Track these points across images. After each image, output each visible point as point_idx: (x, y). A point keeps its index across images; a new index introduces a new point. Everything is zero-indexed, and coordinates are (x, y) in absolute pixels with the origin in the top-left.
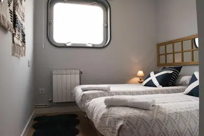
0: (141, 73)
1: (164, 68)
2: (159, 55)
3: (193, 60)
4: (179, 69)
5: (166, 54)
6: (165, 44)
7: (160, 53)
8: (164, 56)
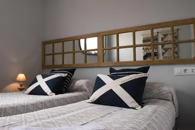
0: (21, 77)
1: (53, 70)
2: (44, 55)
3: (86, 62)
4: (72, 71)
5: (53, 54)
6: (53, 42)
7: (46, 53)
8: (52, 56)
